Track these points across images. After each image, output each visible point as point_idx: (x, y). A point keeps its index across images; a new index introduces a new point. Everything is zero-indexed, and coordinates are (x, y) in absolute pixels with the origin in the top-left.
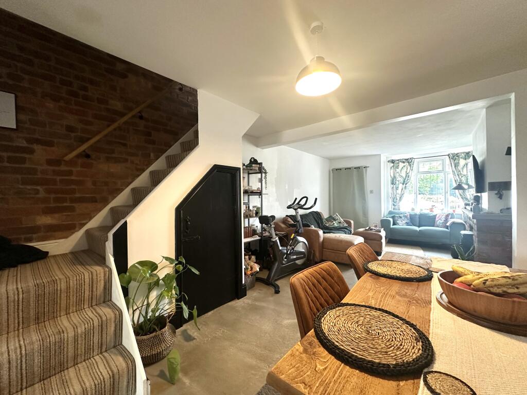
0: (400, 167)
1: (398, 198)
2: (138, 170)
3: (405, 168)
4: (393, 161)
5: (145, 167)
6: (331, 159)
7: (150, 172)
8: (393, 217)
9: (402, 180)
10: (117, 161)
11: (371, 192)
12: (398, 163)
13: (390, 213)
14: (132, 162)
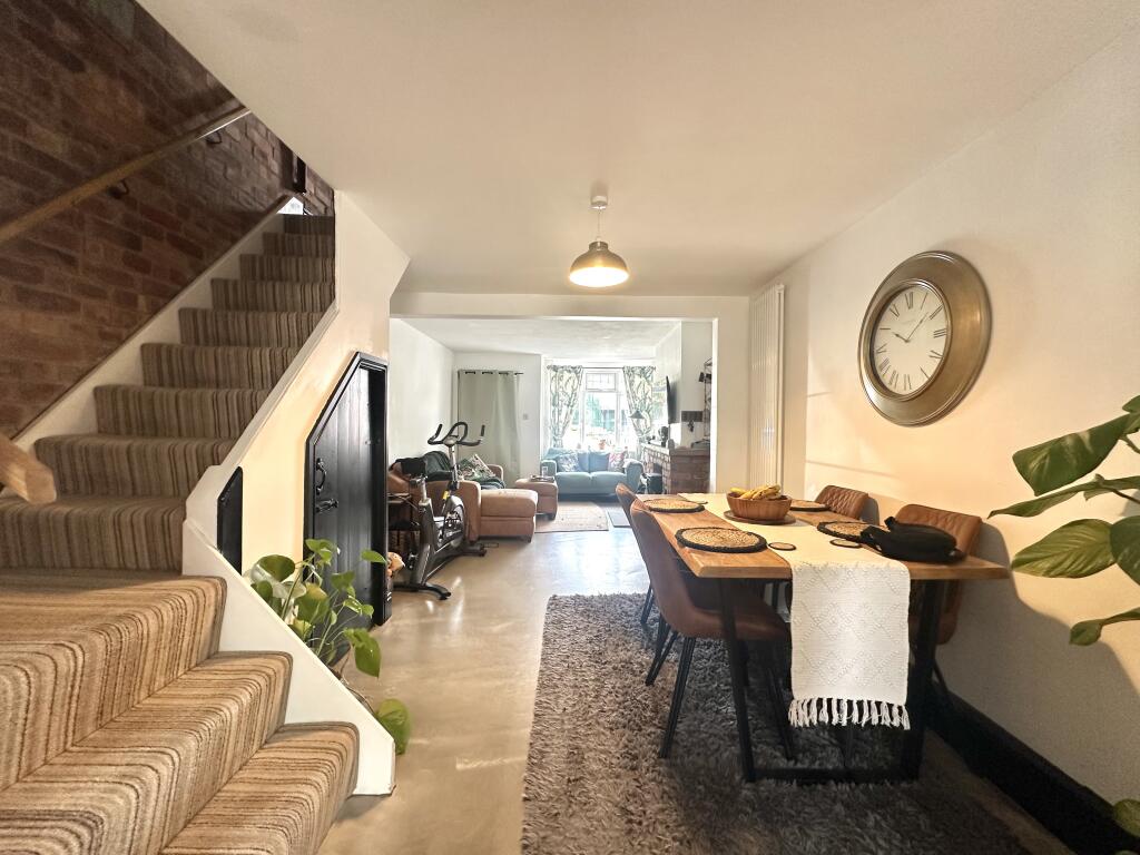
0: (565, 378)
1: (561, 429)
2: (104, 336)
3: (571, 381)
4: (555, 368)
5: (124, 332)
6: (456, 352)
7: (143, 347)
8: (556, 459)
9: (566, 399)
10: (51, 304)
11: (526, 417)
12: (562, 372)
13: (551, 452)
14: (90, 314)
